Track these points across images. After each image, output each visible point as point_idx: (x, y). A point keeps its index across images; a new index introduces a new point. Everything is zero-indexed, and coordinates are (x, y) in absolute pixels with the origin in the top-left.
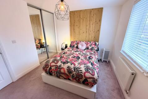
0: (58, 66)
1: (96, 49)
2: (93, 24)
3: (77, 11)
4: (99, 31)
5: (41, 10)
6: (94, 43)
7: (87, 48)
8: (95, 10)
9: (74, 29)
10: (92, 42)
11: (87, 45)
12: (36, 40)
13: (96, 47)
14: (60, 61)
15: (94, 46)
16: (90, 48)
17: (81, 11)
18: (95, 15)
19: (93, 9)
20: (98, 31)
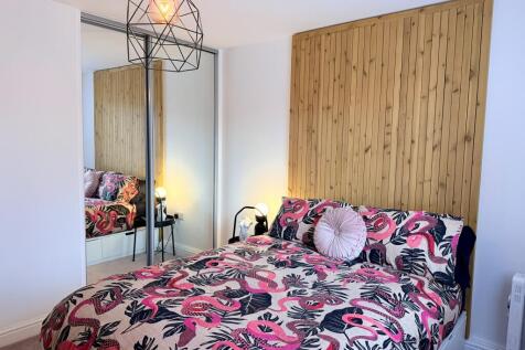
0: (102, 324)
1: (434, 267)
2: (425, 98)
3: (328, 31)
4: (472, 139)
5: (146, 38)
6: (423, 224)
7: (375, 254)
8: (437, 15)
9: (310, 131)
10: (412, 214)
11: (375, 229)
12: (122, 184)
13: (438, 252)
14: (128, 302)
15: (423, 245)
16: (393, 252)
17: (351, 25)
18: (436, 40)
19: (422, 9)
20: (467, 138)
